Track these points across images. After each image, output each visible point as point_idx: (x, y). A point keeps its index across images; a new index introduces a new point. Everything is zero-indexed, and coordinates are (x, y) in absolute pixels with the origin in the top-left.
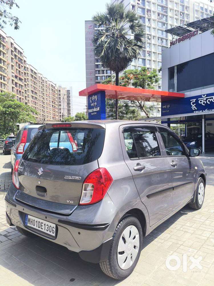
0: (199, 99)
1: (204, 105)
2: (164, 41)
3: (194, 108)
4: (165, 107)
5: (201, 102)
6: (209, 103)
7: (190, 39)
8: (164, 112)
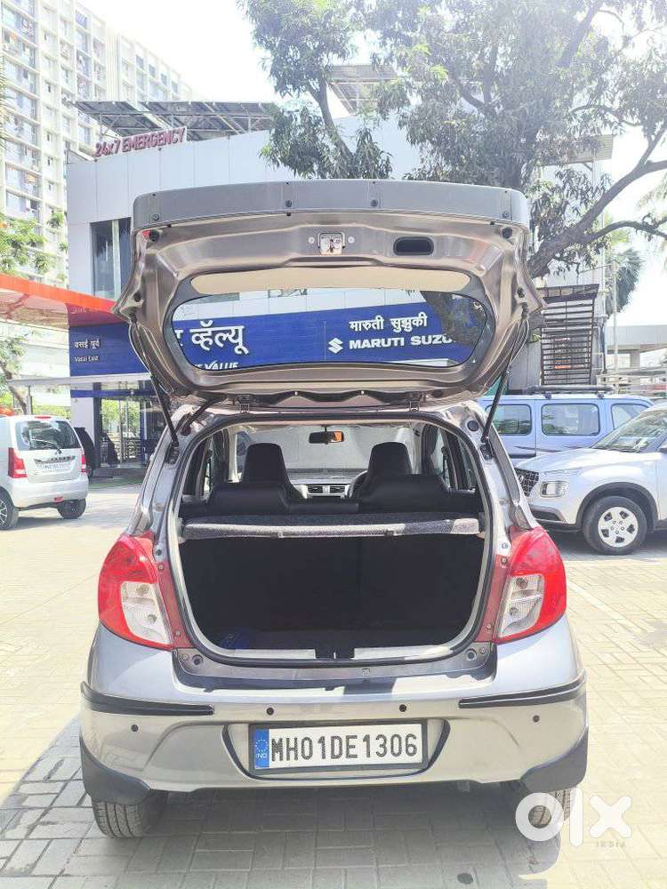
0: (192, 331)
1: (208, 349)
2: (27, 127)
4: (85, 344)
5: (198, 339)
6: (221, 345)
7: (160, 150)
8: (80, 360)
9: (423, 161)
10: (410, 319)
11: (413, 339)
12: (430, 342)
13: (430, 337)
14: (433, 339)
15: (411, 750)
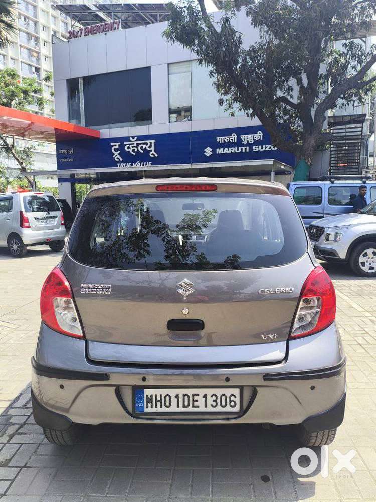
0: (125, 143)
1: (134, 154)
2: (31, 23)
3: (118, 158)
4: (64, 151)
5: (129, 148)
6: (142, 151)
7: (106, 34)
8: (63, 160)
9: (261, 37)
10: (252, 135)
11: (254, 147)
12: (264, 149)
13: (264, 146)
14: (266, 147)
15: (233, 404)
